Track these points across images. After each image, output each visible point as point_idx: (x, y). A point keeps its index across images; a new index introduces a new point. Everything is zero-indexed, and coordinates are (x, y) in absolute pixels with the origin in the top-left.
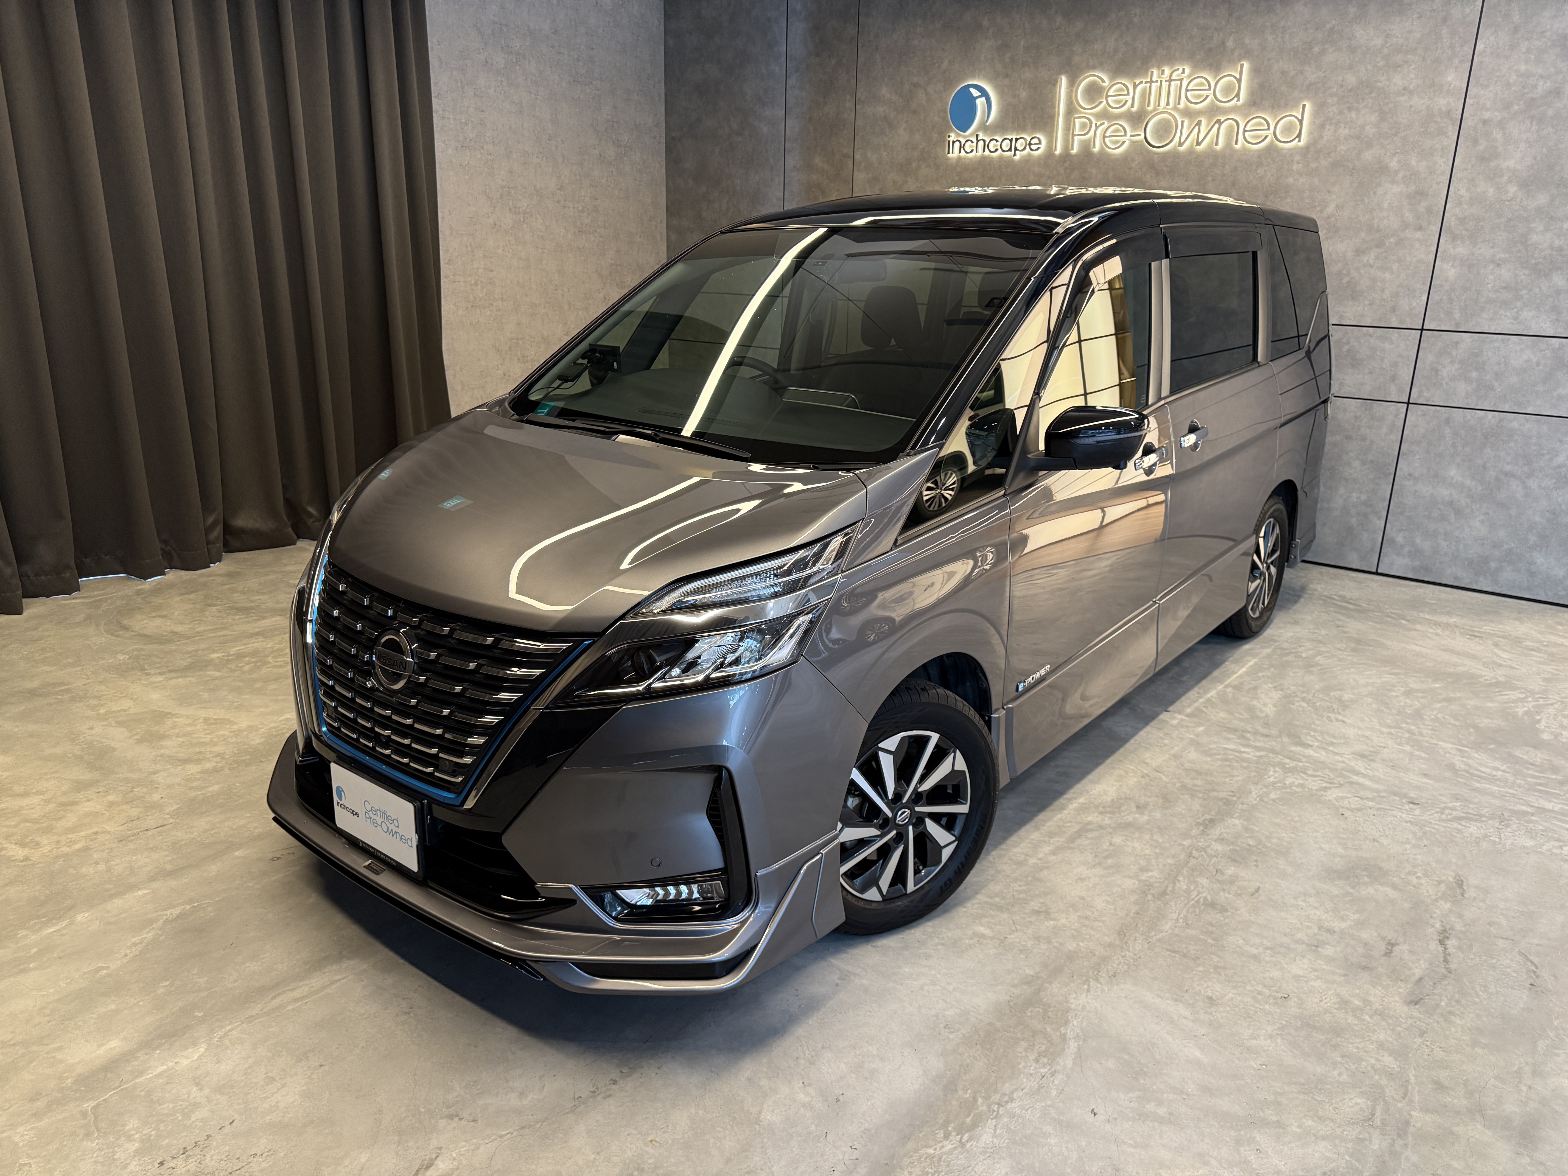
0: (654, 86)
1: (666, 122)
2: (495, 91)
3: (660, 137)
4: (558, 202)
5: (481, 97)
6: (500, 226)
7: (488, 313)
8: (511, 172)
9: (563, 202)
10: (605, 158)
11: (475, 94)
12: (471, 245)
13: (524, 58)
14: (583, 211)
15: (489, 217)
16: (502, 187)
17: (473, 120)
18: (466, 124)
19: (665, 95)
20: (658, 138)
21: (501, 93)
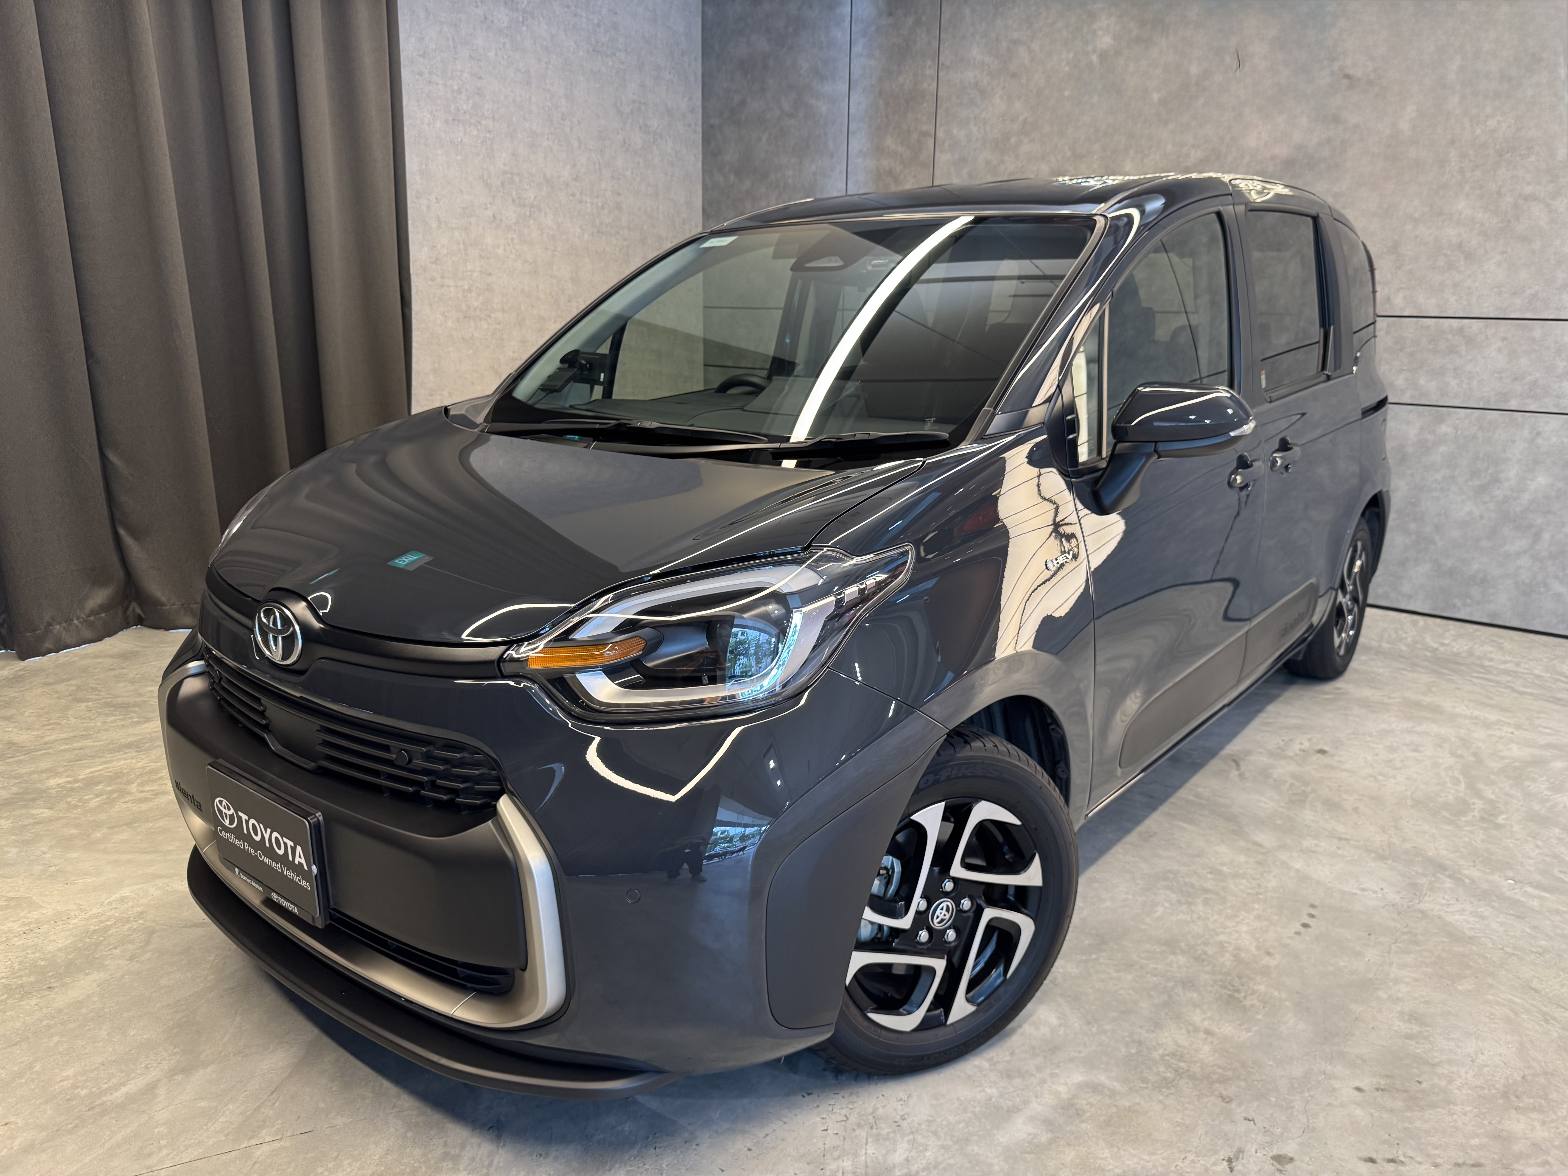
0: (690, 65)
1: (704, 108)
2: (496, 54)
3: (696, 125)
4: (573, 195)
5: (479, 60)
6: (501, 220)
7: (485, 326)
8: (515, 155)
9: (578, 195)
10: (630, 145)
11: (471, 56)
12: (464, 243)
13: (533, 18)
14: (603, 208)
15: (486, 209)
16: (505, 173)
17: (468, 88)
18: (459, 92)
19: (703, 75)
20: (693, 126)
21: (503, 57)
